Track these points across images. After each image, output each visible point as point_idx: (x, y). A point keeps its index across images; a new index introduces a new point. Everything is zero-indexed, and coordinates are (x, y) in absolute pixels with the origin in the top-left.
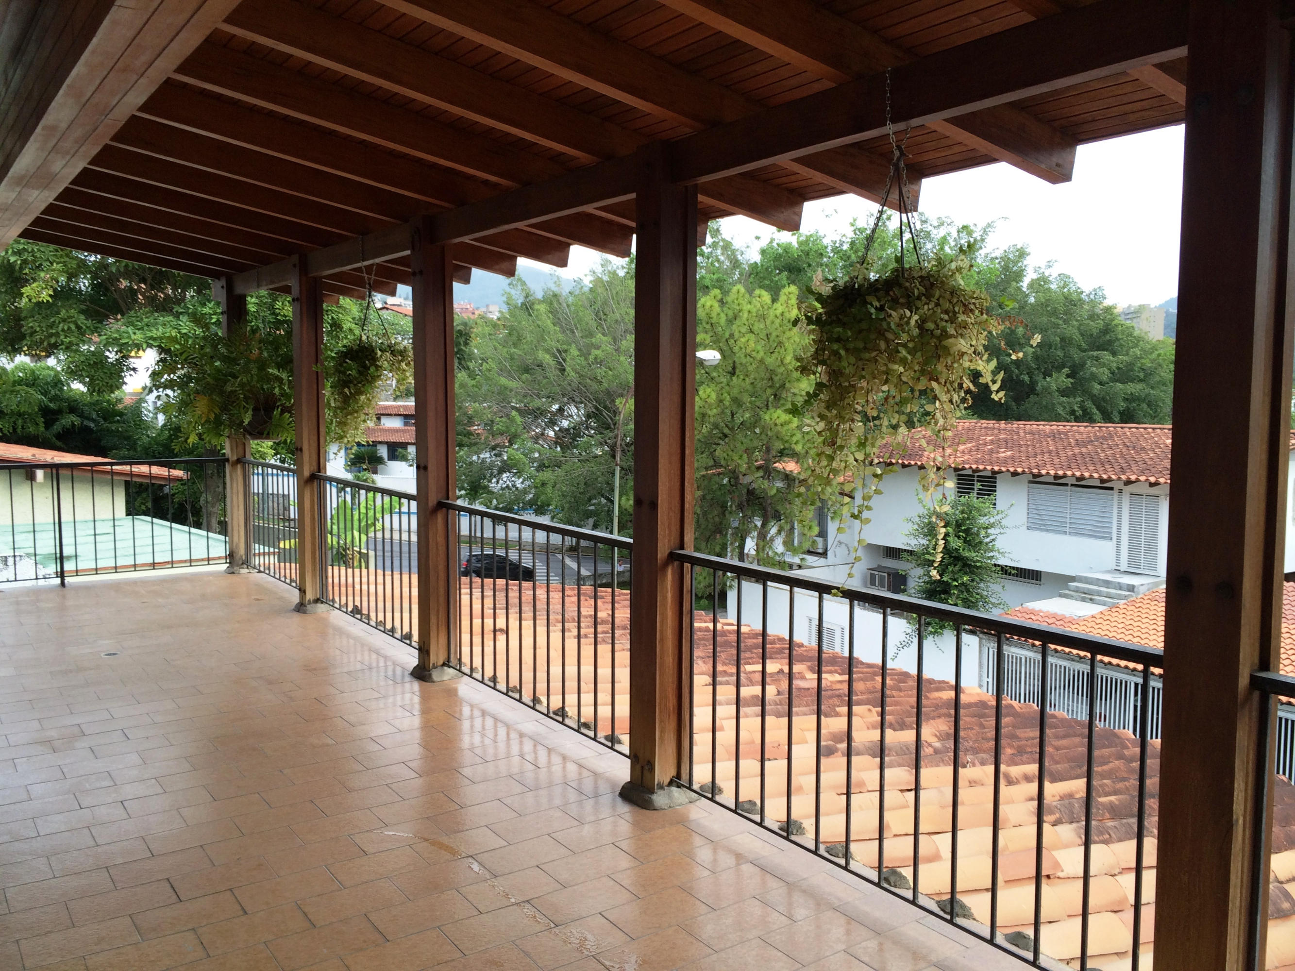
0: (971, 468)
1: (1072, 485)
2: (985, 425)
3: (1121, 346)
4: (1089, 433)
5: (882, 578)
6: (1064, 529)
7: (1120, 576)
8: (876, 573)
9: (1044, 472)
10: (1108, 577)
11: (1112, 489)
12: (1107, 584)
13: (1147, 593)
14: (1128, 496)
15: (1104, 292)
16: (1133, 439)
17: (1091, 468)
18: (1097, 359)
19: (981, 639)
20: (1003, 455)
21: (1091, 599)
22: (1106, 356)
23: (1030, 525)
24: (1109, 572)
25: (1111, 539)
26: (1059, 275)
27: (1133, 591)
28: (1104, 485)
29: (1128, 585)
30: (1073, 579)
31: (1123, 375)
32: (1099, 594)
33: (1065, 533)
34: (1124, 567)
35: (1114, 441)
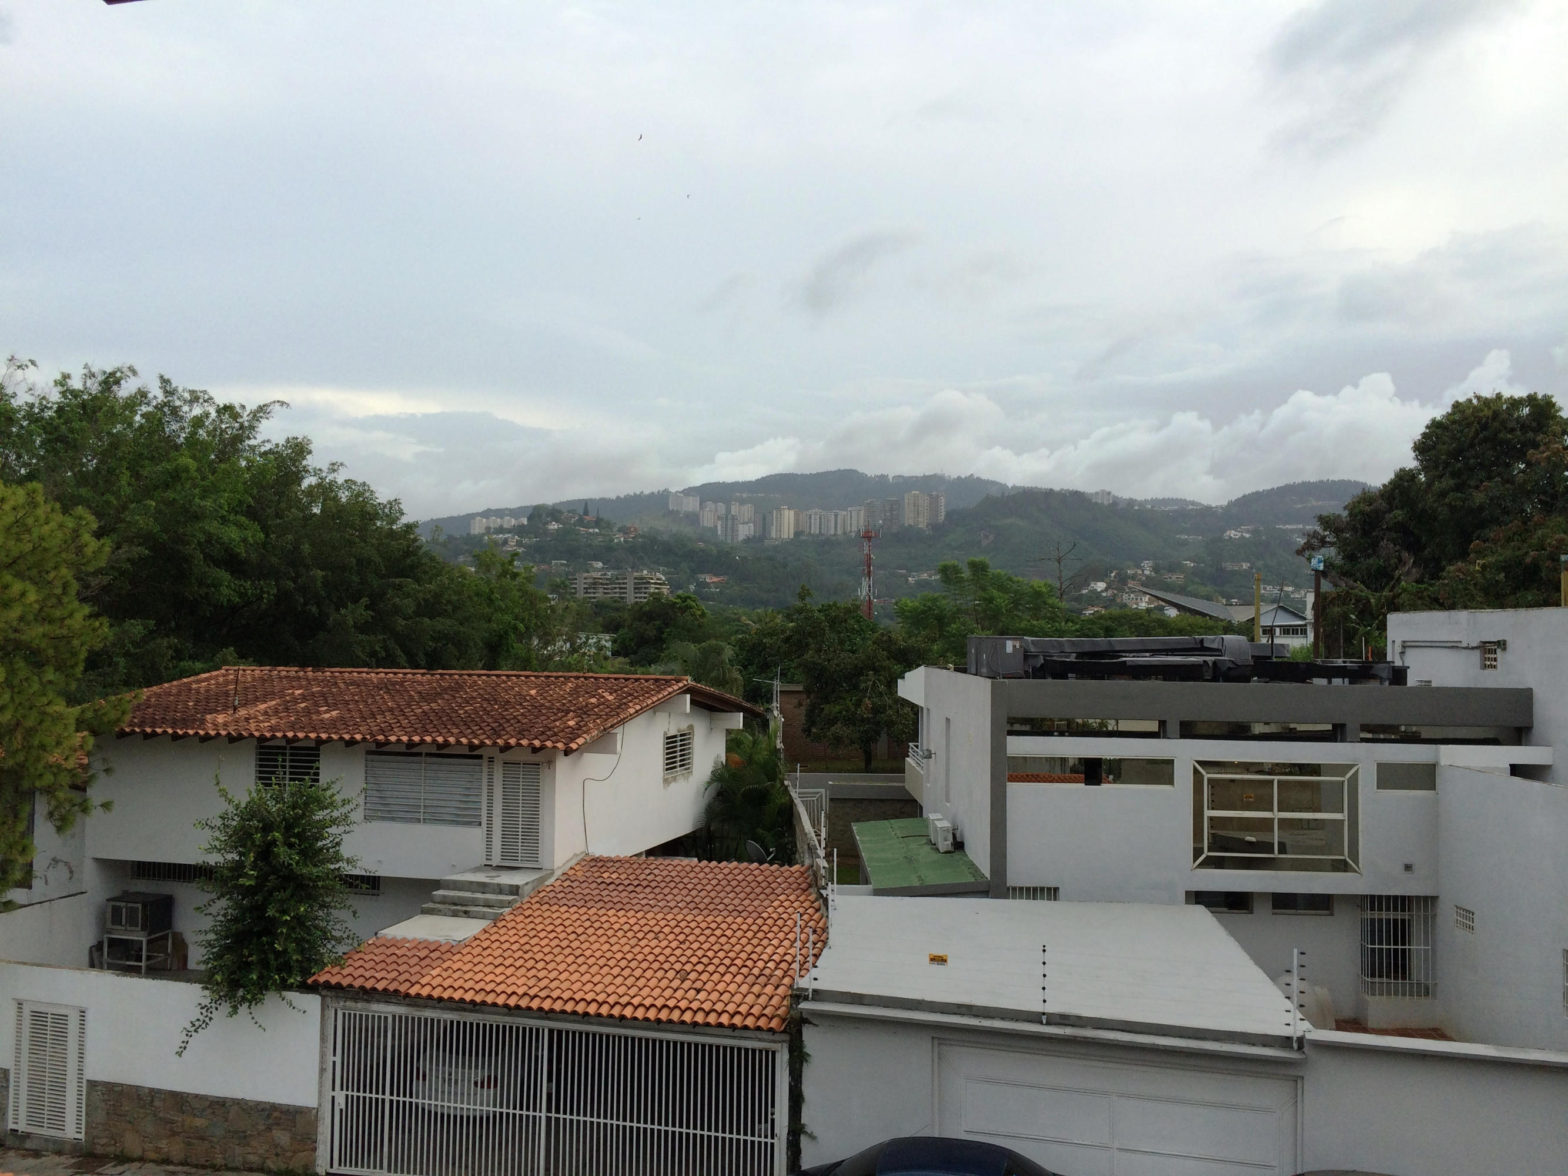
0: (285, 736)
1: (428, 755)
2: (284, 673)
3: (425, 572)
4: (429, 682)
5: (132, 912)
6: (416, 815)
7: (493, 874)
8: (123, 904)
9: (393, 739)
10: (481, 877)
11: (480, 757)
12: (483, 887)
13: (532, 895)
14: (501, 764)
15: (401, 506)
16: (489, 689)
17: (455, 731)
18: (400, 587)
19: (323, 997)
20: (327, 716)
21: (466, 912)
22: (410, 584)
23: (368, 813)
24: (477, 869)
25: (480, 824)
26: (346, 481)
27: (517, 894)
28: (473, 754)
29: (511, 886)
30: (437, 884)
31: (431, 608)
32: (474, 903)
33: (419, 820)
34: (496, 861)
35: (466, 693)
